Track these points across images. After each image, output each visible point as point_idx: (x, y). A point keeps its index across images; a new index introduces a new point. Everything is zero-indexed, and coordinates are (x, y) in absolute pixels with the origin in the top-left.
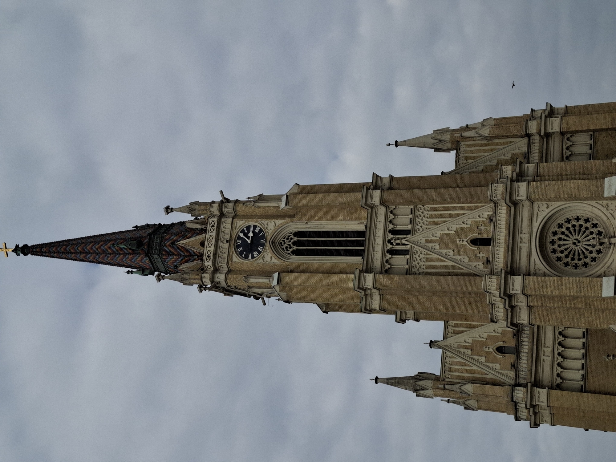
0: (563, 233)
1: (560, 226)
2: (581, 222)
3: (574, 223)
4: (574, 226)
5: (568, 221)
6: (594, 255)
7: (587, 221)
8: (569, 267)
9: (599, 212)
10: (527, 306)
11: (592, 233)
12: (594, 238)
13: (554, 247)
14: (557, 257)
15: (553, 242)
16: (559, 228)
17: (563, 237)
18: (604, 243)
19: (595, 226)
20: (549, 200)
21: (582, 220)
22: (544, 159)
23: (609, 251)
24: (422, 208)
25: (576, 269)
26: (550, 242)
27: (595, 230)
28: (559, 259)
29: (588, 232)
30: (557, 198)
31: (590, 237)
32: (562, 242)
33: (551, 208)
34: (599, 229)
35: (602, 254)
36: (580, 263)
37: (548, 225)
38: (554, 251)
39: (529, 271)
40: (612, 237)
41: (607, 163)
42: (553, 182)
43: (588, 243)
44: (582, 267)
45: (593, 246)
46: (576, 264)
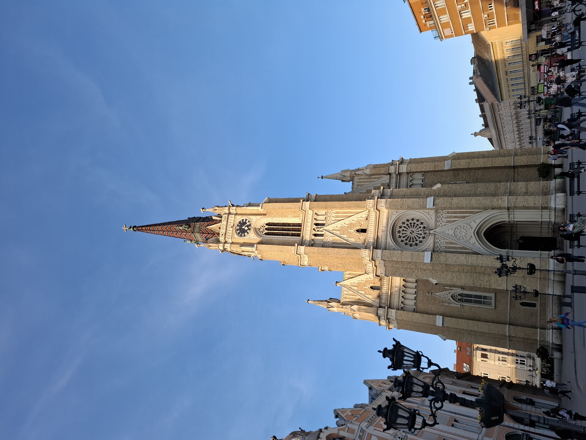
0: (405, 227)
1: (403, 223)
2: (415, 221)
3: (411, 221)
4: (411, 223)
5: (408, 220)
6: (421, 239)
7: (418, 221)
8: (408, 245)
9: (425, 216)
10: (384, 266)
11: (420, 227)
12: (421, 230)
13: (400, 234)
14: (401, 240)
15: (399, 232)
16: (403, 224)
17: (405, 229)
18: (426, 233)
19: (422, 223)
20: (398, 209)
21: (415, 220)
22: (398, 186)
23: (428, 238)
24: (331, 212)
25: (411, 246)
26: (398, 232)
27: (422, 226)
28: (402, 241)
29: (418, 227)
30: (402, 208)
31: (419, 229)
32: (404, 232)
33: (399, 213)
34: (424, 225)
35: (426, 239)
36: (414, 243)
37: (396, 223)
38: (400, 237)
39: (386, 247)
40: (431, 230)
41: (429, 189)
42: (400, 199)
43: (418, 233)
44: (414, 246)
45: (421, 235)
46: (411, 244)
